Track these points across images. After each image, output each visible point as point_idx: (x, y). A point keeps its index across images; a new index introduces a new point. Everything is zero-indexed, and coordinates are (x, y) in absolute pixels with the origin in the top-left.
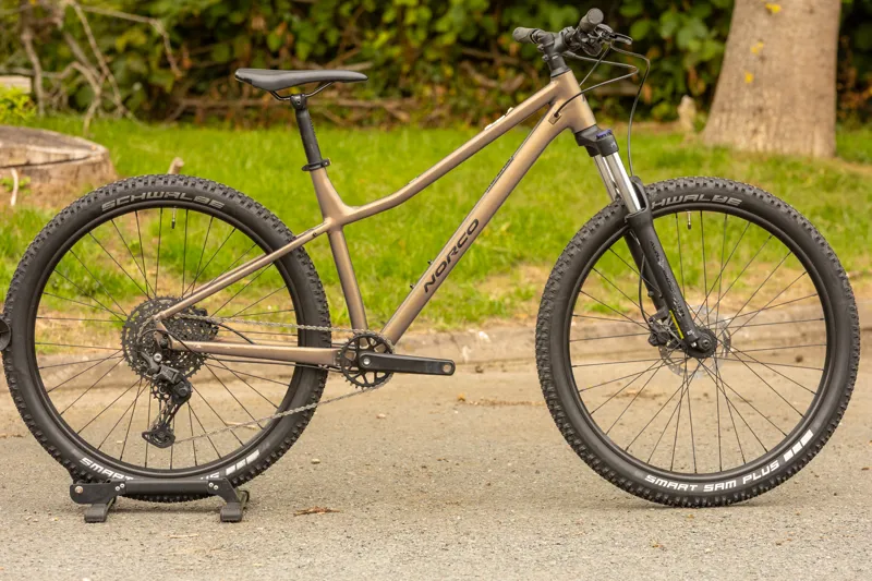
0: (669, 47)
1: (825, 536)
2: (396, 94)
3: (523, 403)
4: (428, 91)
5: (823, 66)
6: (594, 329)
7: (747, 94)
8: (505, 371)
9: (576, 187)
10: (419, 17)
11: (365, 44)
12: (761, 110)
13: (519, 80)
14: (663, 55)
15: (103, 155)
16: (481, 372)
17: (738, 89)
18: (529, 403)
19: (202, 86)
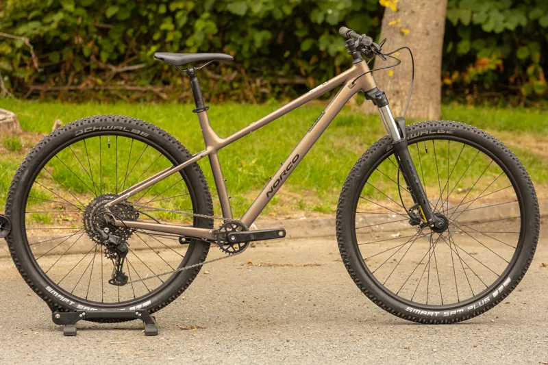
0: (324, 56)
1: (501, 342)
2: (160, 83)
3: (287, 265)
4: (179, 81)
5: (434, 66)
6: (317, 222)
7: (390, 82)
8: (268, 246)
9: (291, 138)
10: (175, 37)
11: (142, 53)
12: (398, 92)
13: (235, 74)
14: (320, 60)
15: (14, 118)
16: (254, 247)
17: (384, 79)
18: (292, 266)
19: (43, 78)
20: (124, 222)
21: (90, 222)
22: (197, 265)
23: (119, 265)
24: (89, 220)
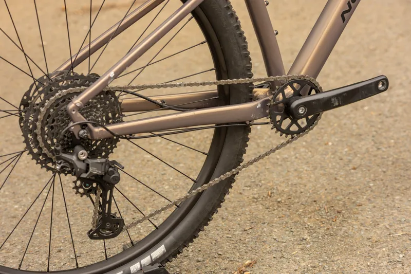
20: (110, 128)
21: (39, 138)
22: (228, 174)
23: (105, 204)
24: (35, 135)
